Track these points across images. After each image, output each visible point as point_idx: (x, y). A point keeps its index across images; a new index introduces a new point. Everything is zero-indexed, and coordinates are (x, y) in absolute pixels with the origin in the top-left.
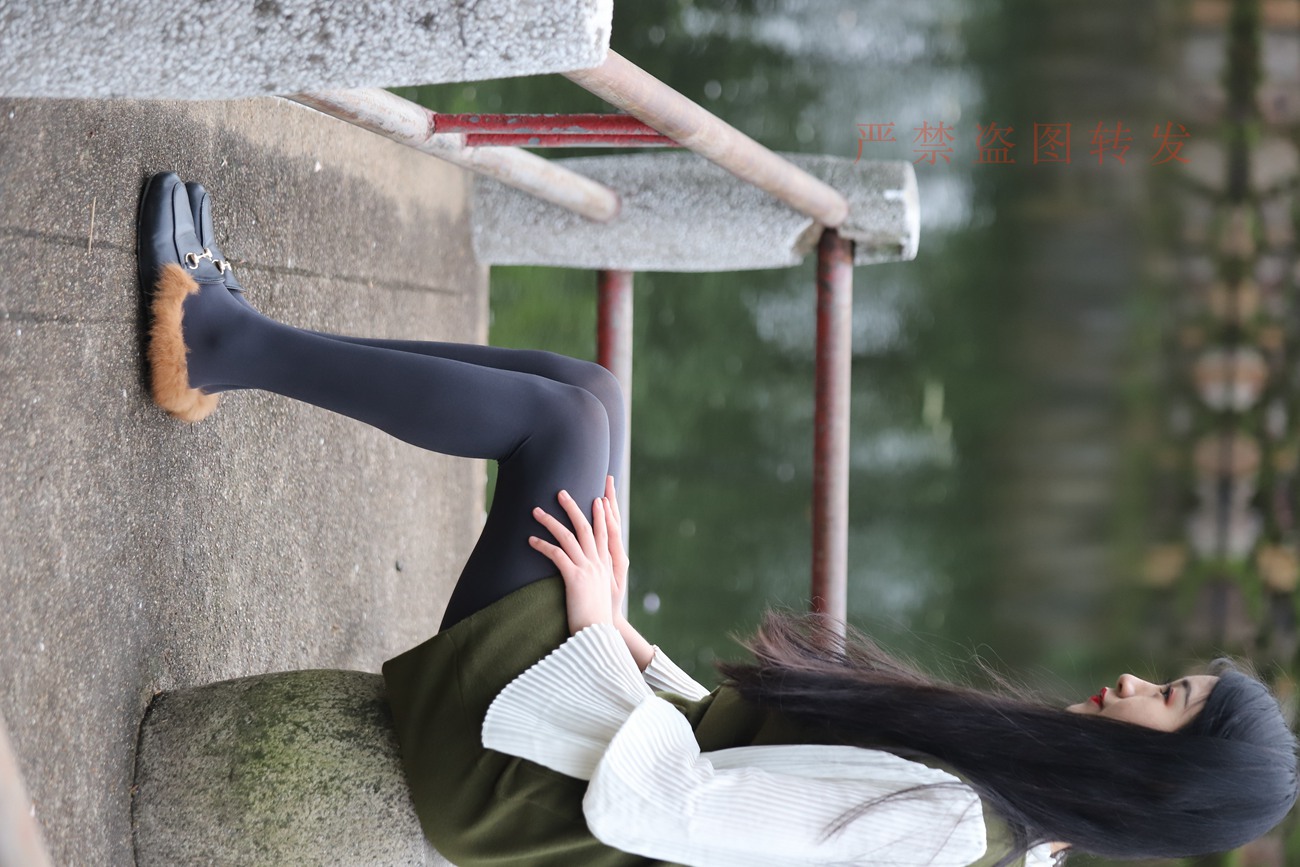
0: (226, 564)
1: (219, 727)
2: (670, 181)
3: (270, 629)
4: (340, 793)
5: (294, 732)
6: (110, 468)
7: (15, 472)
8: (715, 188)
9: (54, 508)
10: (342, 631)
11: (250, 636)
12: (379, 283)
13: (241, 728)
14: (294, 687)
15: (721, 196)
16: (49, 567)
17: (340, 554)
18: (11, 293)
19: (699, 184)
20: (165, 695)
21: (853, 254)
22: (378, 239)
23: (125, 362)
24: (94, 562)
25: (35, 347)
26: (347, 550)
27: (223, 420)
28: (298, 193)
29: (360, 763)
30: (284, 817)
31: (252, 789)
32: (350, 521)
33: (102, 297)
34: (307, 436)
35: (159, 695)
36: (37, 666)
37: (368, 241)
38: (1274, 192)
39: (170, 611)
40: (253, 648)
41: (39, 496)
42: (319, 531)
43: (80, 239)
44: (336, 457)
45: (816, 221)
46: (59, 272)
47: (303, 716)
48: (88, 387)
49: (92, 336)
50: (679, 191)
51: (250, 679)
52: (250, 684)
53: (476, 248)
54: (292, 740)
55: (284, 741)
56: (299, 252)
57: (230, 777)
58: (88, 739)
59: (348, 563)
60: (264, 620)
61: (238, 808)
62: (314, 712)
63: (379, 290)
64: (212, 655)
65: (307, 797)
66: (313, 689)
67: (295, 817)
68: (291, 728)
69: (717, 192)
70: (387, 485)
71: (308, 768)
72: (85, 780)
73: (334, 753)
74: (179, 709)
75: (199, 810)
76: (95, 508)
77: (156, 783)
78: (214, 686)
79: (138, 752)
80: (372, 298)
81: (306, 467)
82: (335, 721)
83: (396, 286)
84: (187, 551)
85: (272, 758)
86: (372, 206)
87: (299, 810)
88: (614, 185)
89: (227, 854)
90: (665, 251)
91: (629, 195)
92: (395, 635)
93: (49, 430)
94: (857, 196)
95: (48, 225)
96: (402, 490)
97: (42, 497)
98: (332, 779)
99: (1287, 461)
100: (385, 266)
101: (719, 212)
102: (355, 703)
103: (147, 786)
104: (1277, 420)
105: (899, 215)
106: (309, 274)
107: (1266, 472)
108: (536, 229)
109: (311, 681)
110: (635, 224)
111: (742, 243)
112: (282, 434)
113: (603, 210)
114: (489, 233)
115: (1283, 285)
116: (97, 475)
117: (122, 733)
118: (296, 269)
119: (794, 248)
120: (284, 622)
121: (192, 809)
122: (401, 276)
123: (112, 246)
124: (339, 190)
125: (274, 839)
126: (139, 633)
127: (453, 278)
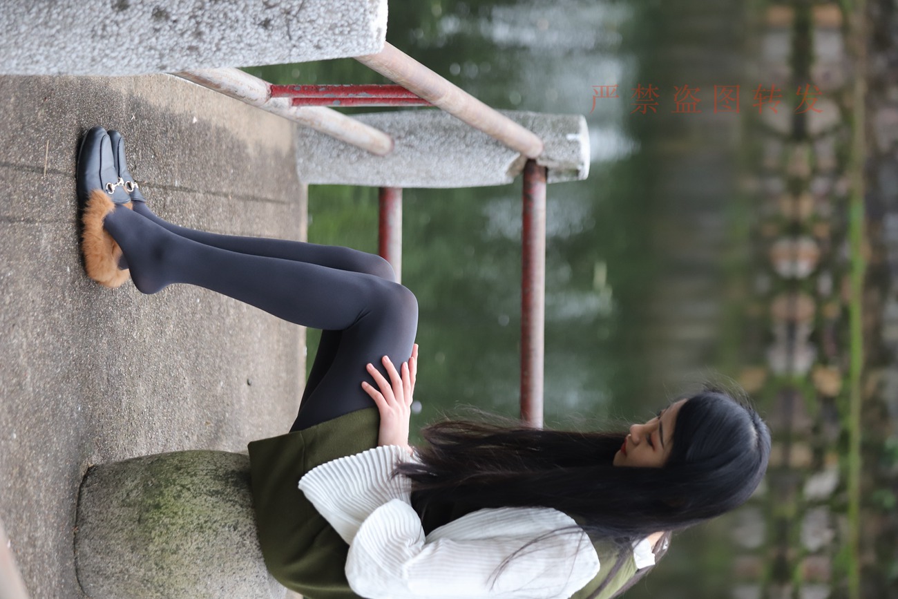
0: (135, 381)
1: (131, 488)
2: (426, 129)
3: (165, 424)
4: (211, 531)
5: (181, 491)
6: (58, 318)
8: (456, 133)
9: (22, 344)
10: (212, 425)
11: (152, 428)
12: (235, 196)
13: (146, 489)
14: (180, 461)
15: (460, 138)
16: (19, 384)
17: (210, 374)
19: (445, 130)
20: (95, 467)
21: (546, 176)
22: (234, 168)
24: (49, 380)
25: (9, 239)
26: (215, 371)
28: (182, 137)
29: (224, 511)
30: (174, 547)
31: (153, 528)
32: (217, 353)
33: (53, 206)
34: (189, 297)
35: (92, 468)
36: (11, 448)
37: (228, 169)
38: (823, 135)
39: (99, 412)
40: (154, 436)
41: (12, 337)
42: (197, 360)
43: (38, 168)
44: (208, 311)
45: (522, 154)
46: (24, 189)
47: (187, 481)
48: (44, 265)
49: (46, 232)
50: (432, 135)
51: (152, 456)
52: (152, 460)
53: (299, 173)
54: (179, 496)
55: (174, 497)
56: (182, 176)
57: (139, 521)
58: (45, 497)
59: (216, 381)
60: (161, 418)
61: (144, 541)
62: (194, 478)
63: (235, 201)
64: (127, 441)
65: (189, 534)
66: (193, 463)
67: (182, 547)
68: (179, 488)
69: (457, 136)
70: (241, 329)
71: (190, 515)
72: (43, 524)
73: (207, 505)
74: (105, 476)
75: (118, 543)
76: (49, 344)
77: (90, 525)
78: (128, 462)
79: (78, 505)
80: (231, 206)
81: (187, 317)
82: (207, 484)
83: (246, 198)
84: (110, 372)
85: (166, 508)
86: (230, 146)
87: (185, 543)
88: (390, 131)
89: (137, 571)
90: (423, 175)
91: (399, 138)
92: (247, 427)
93: (19, 293)
94: (549, 138)
95: (18, 159)
96: (251, 332)
97: (14, 338)
98: (206, 522)
99: (832, 311)
100: (239, 185)
101: (458, 149)
102: (221, 472)
103: (84, 527)
104: (825, 284)
105: (576, 151)
106: (189, 191)
107: (819, 318)
108: (338, 161)
109: (192, 458)
110: (403, 157)
111: (473, 169)
112: (172, 296)
113: (382, 148)
114: (307, 163)
115: (829, 196)
116: (50, 323)
117: (67, 493)
118: (181, 187)
119: (507, 173)
120: (174, 419)
121: (114, 542)
122: (250, 191)
123: (59, 172)
124: (209, 135)
125: (168, 562)
126: (78, 426)
127: (284, 192)
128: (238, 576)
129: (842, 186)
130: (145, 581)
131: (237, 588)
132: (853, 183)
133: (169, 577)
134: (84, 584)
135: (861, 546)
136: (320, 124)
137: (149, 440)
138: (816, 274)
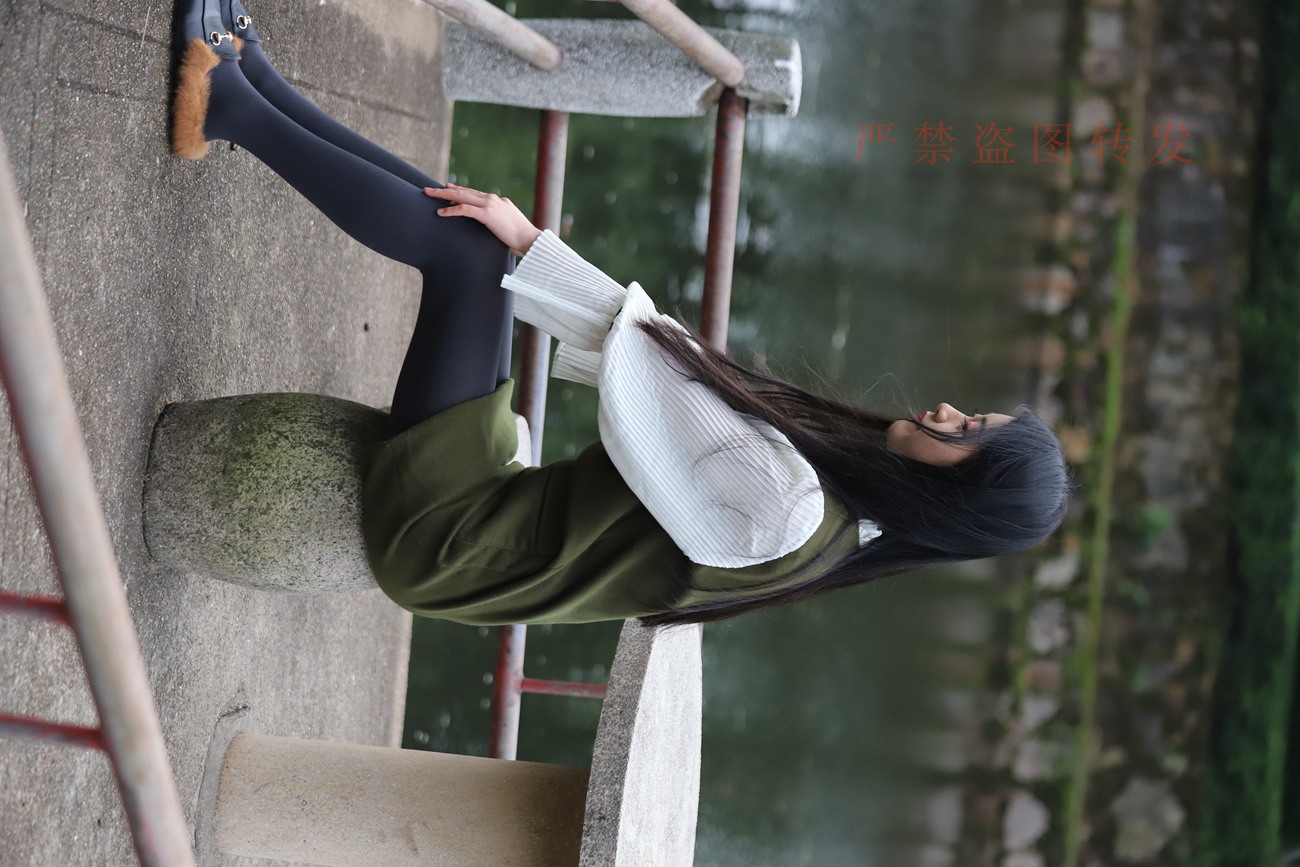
0: (230, 309)
1: (217, 432)
2: (603, 41)
3: (262, 367)
4: (310, 490)
5: (277, 439)
6: (142, 218)
7: (67, 209)
8: (639, 49)
9: (96, 243)
10: (319, 377)
11: (245, 370)
12: (365, 102)
13: (235, 433)
14: (278, 404)
15: (644, 55)
16: (90, 290)
17: (320, 315)
18: (73, 66)
19: (627, 44)
20: (175, 406)
21: (746, 110)
22: (366, 67)
23: (160, 135)
24: (125, 291)
25: (89, 112)
26: (326, 312)
27: (234, 193)
28: (305, 20)
29: (328, 466)
30: (264, 506)
31: (241, 482)
32: (330, 290)
33: (144, 80)
34: (300, 217)
35: (170, 405)
36: (75, 367)
37: (359, 67)
39: (183, 339)
40: (247, 380)
41: (85, 232)
42: (305, 294)
43: (130, 31)
44: (322, 237)
45: (719, 81)
46: (112, 55)
47: (285, 428)
48: (129, 151)
49: (135, 111)
50: (610, 49)
51: (244, 396)
52: (244, 400)
53: (445, 86)
54: (275, 445)
55: (268, 446)
56: (303, 68)
57: (224, 472)
58: (112, 432)
59: (327, 324)
60: (258, 358)
61: (228, 496)
62: (294, 424)
63: (364, 108)
64: (214, 380)
65: (284, 491)
66: (293, 407)
67: (273, 506)
68: (275, 436)
69: (640, 53)
70: (362, 266)
71: (286, 468)
72: (107, 464)
73: (308, 457)
74: (186, 416)
75: (198, 498)
76: (128, 248)
77: (164, 473)
78: (215, 401)
79: (151, 448)
80: (359, 113)
81: (298, 242)
82: (310, 432)
83: (378, 107)
84: (200, 294)
85: (258, 458)
86: (363, 39)
87: (277, 502)
88: (559, 41)
89: (217, 533)
90: (596, 98)
91: (570, 50)
92: (361, 387)
93: (96, 180)
94: (752, 63)
95: (105, 17)
96: (373, 271)
97: (87, 234)
98: (305, 478)
99: (1086, 359)
100: (371, 89)
101: (641, 68)
102: (327, 420)
103: (156, 475)
104: (1080, 325)
105: (785, 81)
106: (311, 87)
107: (1069, 367)
108: (493, 73)
109: (293, 401)
110: (573, 75)
111: (658, 94)
112: (281, 212)
113: (547, 60)
114: (455, 74)
115: (1092, 216)
116: (132, 222)
117: (139, 431)
118: (300, 81)
119: (698, 103)
120: (273, 362)
121: (191, 495)
122: (383, 99)
123: (154, 41)
124: (338, 23)
125: (255, 523)
126: (157, 353)
127: (424, 107)
128: (339, 546)
129: (1110, 206)
130: (226, 545)
131: (338, 561)
132: (1123, 202)
133: (256, 542)
134: (152, 544)
135: (1100, 653)
136: (474, 19)
137: (241, 384)
138: (1069, 311)
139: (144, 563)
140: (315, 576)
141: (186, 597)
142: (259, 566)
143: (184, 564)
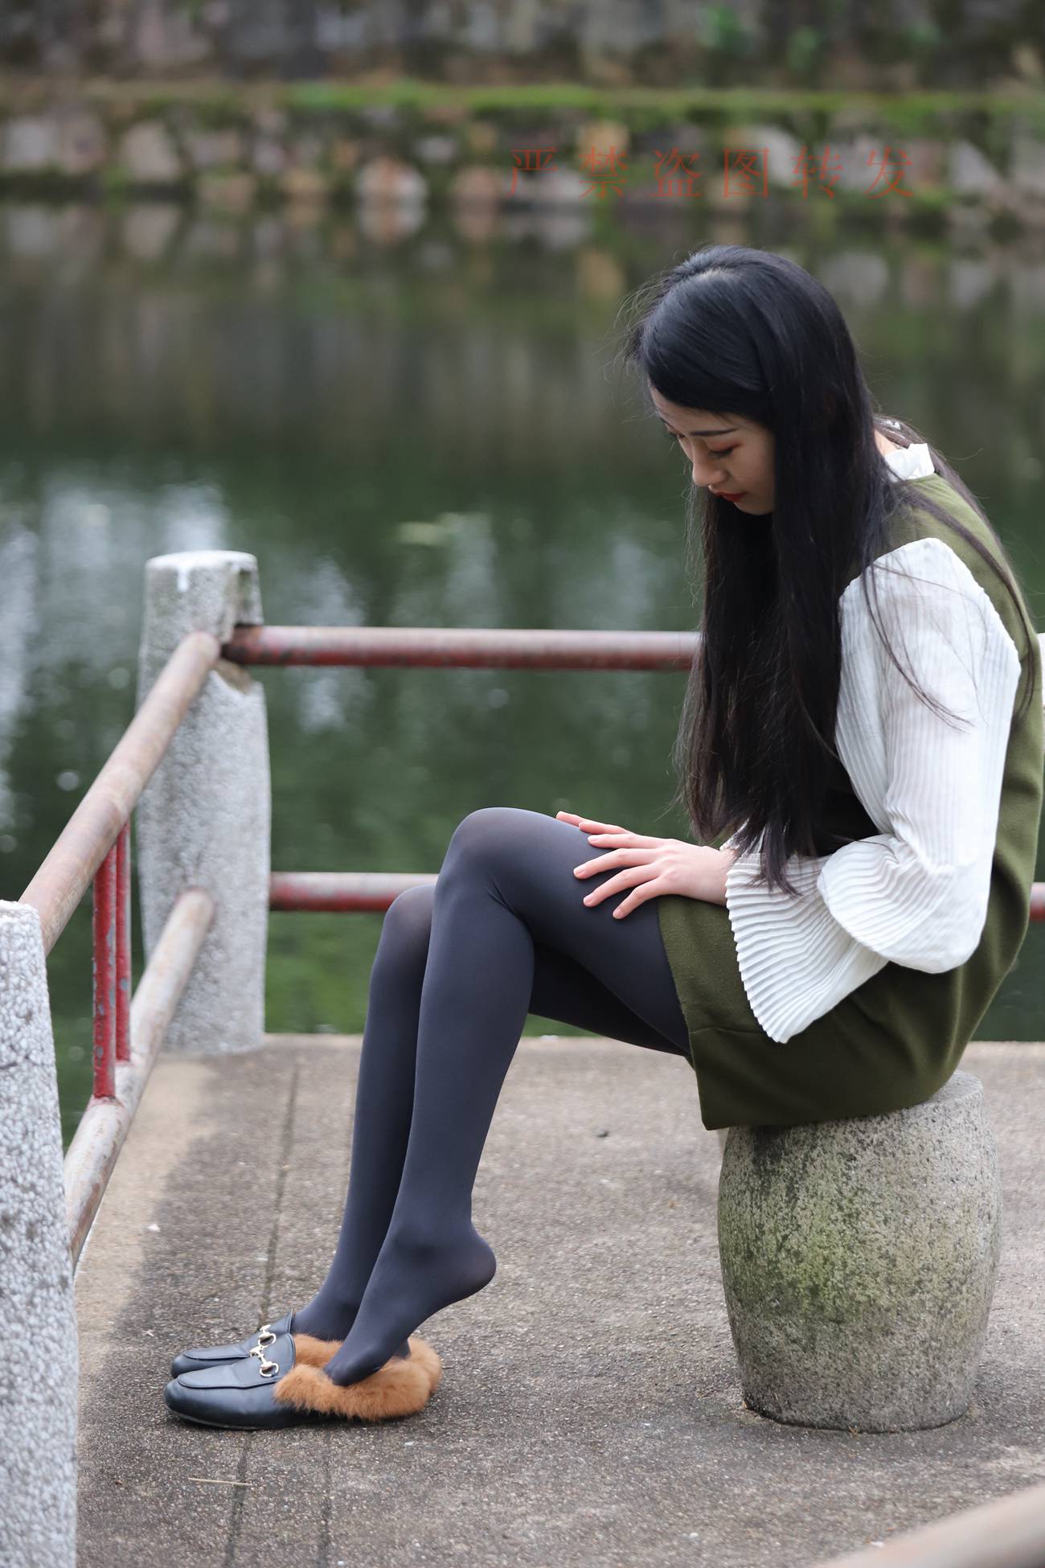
0: (600, 1329)
1: (783, 1336)
2: (169, 831)
3: (674, 1278)
4: (856, 1199)
5: (788, 1251)
6: (492, 1460)
8: (176, 780)
9: (538, 1523)
10: (676, 1197)
11: (681, 1301)
12: (285, 1158)
13: (785, 1310)
14: (737, 1252)
15: (185, 774)
16: (605, 1527)
17: (589, 1202)
19: (171, 799)
20: (748, 1397)
21: (250, 626)
22: (235, 1160)
23: (374, 1443)
24: (598, 1477)
25: (357, 1545)
26: (584, 1193)
27: (439, 1333)
28: (186, 1249)
29: (822, 1177)
30: (883, 1262)
31: (852, 1298)
32: (551, 1190)
33: (301, 1470)
35: (748, 1403)
36: (715, 1541)
37: (237, 1171)
38: (182, 153)
39: (653, 1392)
40: (695, 1298)
41: (525, 1540)
42: (563, 1224)
43: (236, 1495)
45: (212, 667)
46: (272, 1518)
47: (771, 1241)
48: (402, 1485)
49: (345, 1481)
50: (179, 821)
51: (729, 1301)
52: (735, 1301)
53: (245, 1049)
54: (797, 1254)
55: (798, 1262)
56: (250, 1249)
57: (839, 1322)
58: (797, 1483)
59: (600, 1191)
60: (663, 1285)
61: (874, 1314)
62: (766, 1228)
63: (292, 1158)
64: (703, 1344)
65: (860, 1236)
66: (740, 1231)
67: (884, 1250)
68: (784, 1255)
69: (181, 778)
70: (512, 1148)
71: (828, 1236)
72: (843, 1486)
73: (812, 1206)
74: (763, 1381)
75: (876, 1358)
76: (538, 1477)
77: (847, 1406)
78: (738, 1341)
79: (812, 1426)
80: (301, 1166)
82: (775, 1206)
83: (288, 1139)
84: (585, 1372)
85: (817, 1276)
86: (197, 1167)
87: (877, 1244)
88: (173, 894)
89: (925, 1326)
90: (248, 837)
91: (184, 878)
92: (680, 1138)
93: (450, 1529)
94: (185, 621)
95: (221, 1531)
96: (517, 1131)
97: (527, 1536)
98: (841, 1209)
99: (484, 137)
100: (266, 1151)
101: (203, 777)
102: (756, 1183)
103: (849, 1416)
104: (437, 149)
105: (207, 575)
106: (275, 1237)
107: (497, 160)
108: (224, 981)
109: (731, 1233)
110: (217, 871)
111: (238, 750)
113: (201, 906)
114: (228, 1035)
115: (286, 143)
116: (501, 1474)
117: (791, 1445)
118: (269, 1252)
119: (245, 693)
120: (665, 1263)
121: (875, 1366)
122: (277, 1134)
123: (244, 1460)
124: (180, 1204)
125: (909, 1273)
126: (678, 1426)
127: (279, 1075)
128: (932, 1154)
129: (270, 120)
130: (941, 1312)
131: (954, 1154)
132: (264, 103)
133: (935, 1270)
134: (946, 1416)
135: (885, 89)
136: (161, 1013)
137: (702, 1306)
138: (421, 167)
139: (973, 1424)
140: (977, 1184)
141: (1010, 1363)
142: (967, 1263)
143: (970, 1369)
